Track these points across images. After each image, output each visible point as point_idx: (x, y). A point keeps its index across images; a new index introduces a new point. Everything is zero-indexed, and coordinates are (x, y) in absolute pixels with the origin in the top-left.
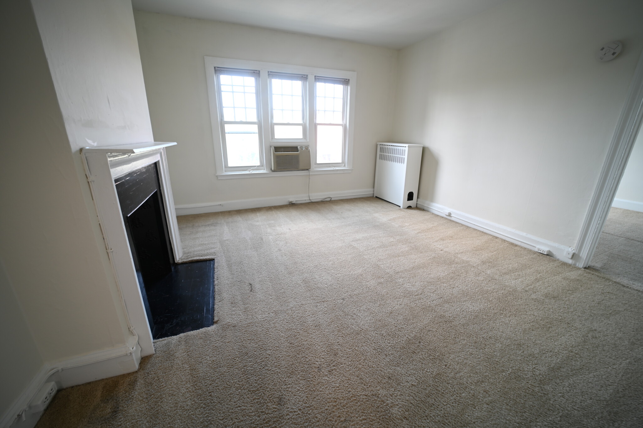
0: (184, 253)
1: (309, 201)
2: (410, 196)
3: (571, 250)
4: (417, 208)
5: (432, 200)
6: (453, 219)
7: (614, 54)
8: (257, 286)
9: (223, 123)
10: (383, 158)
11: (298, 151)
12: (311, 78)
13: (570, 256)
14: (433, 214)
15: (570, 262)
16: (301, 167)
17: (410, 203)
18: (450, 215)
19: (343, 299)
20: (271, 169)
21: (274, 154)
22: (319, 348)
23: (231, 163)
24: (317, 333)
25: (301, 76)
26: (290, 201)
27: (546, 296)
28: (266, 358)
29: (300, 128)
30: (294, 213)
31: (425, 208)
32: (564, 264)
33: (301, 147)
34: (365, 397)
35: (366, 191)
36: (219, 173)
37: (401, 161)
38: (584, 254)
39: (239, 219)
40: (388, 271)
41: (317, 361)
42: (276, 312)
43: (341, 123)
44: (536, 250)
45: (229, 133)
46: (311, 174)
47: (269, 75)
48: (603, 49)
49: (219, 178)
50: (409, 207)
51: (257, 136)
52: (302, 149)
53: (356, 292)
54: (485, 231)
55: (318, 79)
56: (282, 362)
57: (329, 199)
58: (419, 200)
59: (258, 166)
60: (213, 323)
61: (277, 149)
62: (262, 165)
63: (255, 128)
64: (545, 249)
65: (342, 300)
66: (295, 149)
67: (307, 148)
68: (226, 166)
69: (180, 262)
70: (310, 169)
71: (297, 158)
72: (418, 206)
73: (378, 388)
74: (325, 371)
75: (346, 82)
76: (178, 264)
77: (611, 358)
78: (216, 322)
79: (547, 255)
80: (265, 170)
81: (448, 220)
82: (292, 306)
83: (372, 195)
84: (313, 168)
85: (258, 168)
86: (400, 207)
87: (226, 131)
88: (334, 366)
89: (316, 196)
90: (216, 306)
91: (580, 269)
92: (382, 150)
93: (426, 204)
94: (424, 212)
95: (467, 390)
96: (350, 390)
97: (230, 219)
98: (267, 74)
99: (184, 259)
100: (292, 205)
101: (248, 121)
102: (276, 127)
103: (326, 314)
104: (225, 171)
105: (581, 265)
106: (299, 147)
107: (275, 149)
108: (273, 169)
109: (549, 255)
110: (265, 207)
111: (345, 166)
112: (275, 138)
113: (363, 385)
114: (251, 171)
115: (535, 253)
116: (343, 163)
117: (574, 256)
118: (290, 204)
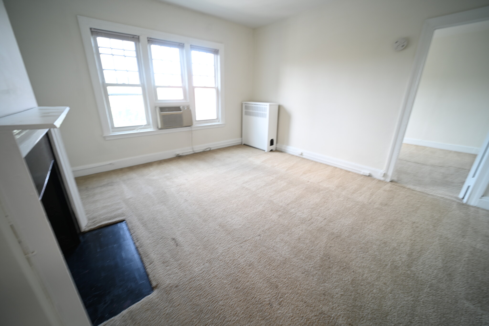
0: (89, 219)
1: (192, 153)
2: (272, 143)
3: (383, 171)
4: (277, 151)
5: (287, 144)
6: (304, 157)
7: (403, 46)
8: (180, 239)
9: (105, 86)
10: (247, 113)
11: (181, 111)
12: (187, 46)
13: (382, 175)
14: (290, 154)
15: (382, 179)
16: (185, 125)
17: (273, 147)
18: (302, 154)
19: (259, 235)
20: (158, 127)
21: (160, 114)
22: (261, 285)
23: (117, 124)
24: (253, 271)
25: (179, 44)
26: (177, 154)
27: (381, 204)
28: (222, 309)
29: (181, 90)
30: (184, 164)
31: (283, 150)
32: (380, 181)
33: (183, 107)
34: (315, 318)
35: (236, 140)
36: (105, 134)
37: (263, 116)
38: (390, 173)
39: (133, 175)
40: (281, 204)
41: (265, 298)
42: (209, 261)
43: (214, 86)
44: (362, 173)
45: (111, 95)
46: (193, 129)
47: (148, 41)
48: (396, 42)
49: (107, 139)
50: (271, 151)
51: (141, 97)
52: (184, 109)
53: (266, 227)
54: (328, 164)
55: (193, 47)
56: (238, 309)
57: (208, 150)
58: (278, 144)
59: (145, 125)
60: (152, 289)
61: (162, 109)
62: (148, 124)
63: (139, 90)
64: (367, 173)
65: (259, 237)
66: (178, 108)
67: (188, 107)
68: (113, 127)
69: (87, 229)
70: (192, 125)
71: (180, 116)
72: (278, 149)
73: (321, 306)
74: (275, 305)
75: (216, 52)
76: (85, 233)
77: (430, 239)
78: (156, 287)
79: (369, 176)
80: (152, 129)
81: (301, 158)
82: (221, 251)
83: (240, 143)
84: (195, 125)
85: (145, 127)
86: (264, 151)
87: (109, 93)
88: (280, 298)
89: (199, 148)
90: (148, 270)
91: (388, 183)
92: (247, 107)
93: (283, 148)
94: (283, 153)
95: (375, 286)
96: (302, 315)
97: (125, 177)
98: (146, 40)
99: (90, 226)
100: (179, 157)
101: (130, 83)
102: (158, 89)
103: (252, 252)
104: (113, 132)
105: (388, 180)
106: (181, 107)
107: (161, 109)
108: (160, 127)
109: (370, 176)
110: (155, 162)
111: (219, 121)
112: (158, 99)
113: (309, 308)
114: (139, 130)
115: (362, 175)
116: (217, 119)
117: (385, 175)
118: (176, 157)
